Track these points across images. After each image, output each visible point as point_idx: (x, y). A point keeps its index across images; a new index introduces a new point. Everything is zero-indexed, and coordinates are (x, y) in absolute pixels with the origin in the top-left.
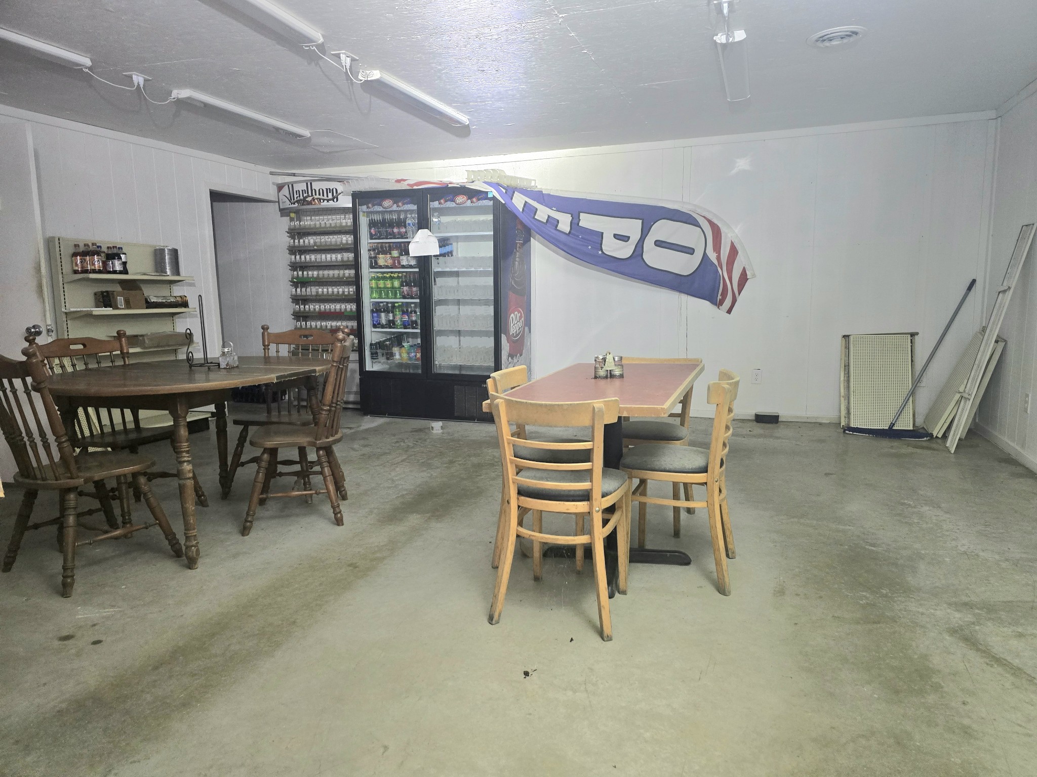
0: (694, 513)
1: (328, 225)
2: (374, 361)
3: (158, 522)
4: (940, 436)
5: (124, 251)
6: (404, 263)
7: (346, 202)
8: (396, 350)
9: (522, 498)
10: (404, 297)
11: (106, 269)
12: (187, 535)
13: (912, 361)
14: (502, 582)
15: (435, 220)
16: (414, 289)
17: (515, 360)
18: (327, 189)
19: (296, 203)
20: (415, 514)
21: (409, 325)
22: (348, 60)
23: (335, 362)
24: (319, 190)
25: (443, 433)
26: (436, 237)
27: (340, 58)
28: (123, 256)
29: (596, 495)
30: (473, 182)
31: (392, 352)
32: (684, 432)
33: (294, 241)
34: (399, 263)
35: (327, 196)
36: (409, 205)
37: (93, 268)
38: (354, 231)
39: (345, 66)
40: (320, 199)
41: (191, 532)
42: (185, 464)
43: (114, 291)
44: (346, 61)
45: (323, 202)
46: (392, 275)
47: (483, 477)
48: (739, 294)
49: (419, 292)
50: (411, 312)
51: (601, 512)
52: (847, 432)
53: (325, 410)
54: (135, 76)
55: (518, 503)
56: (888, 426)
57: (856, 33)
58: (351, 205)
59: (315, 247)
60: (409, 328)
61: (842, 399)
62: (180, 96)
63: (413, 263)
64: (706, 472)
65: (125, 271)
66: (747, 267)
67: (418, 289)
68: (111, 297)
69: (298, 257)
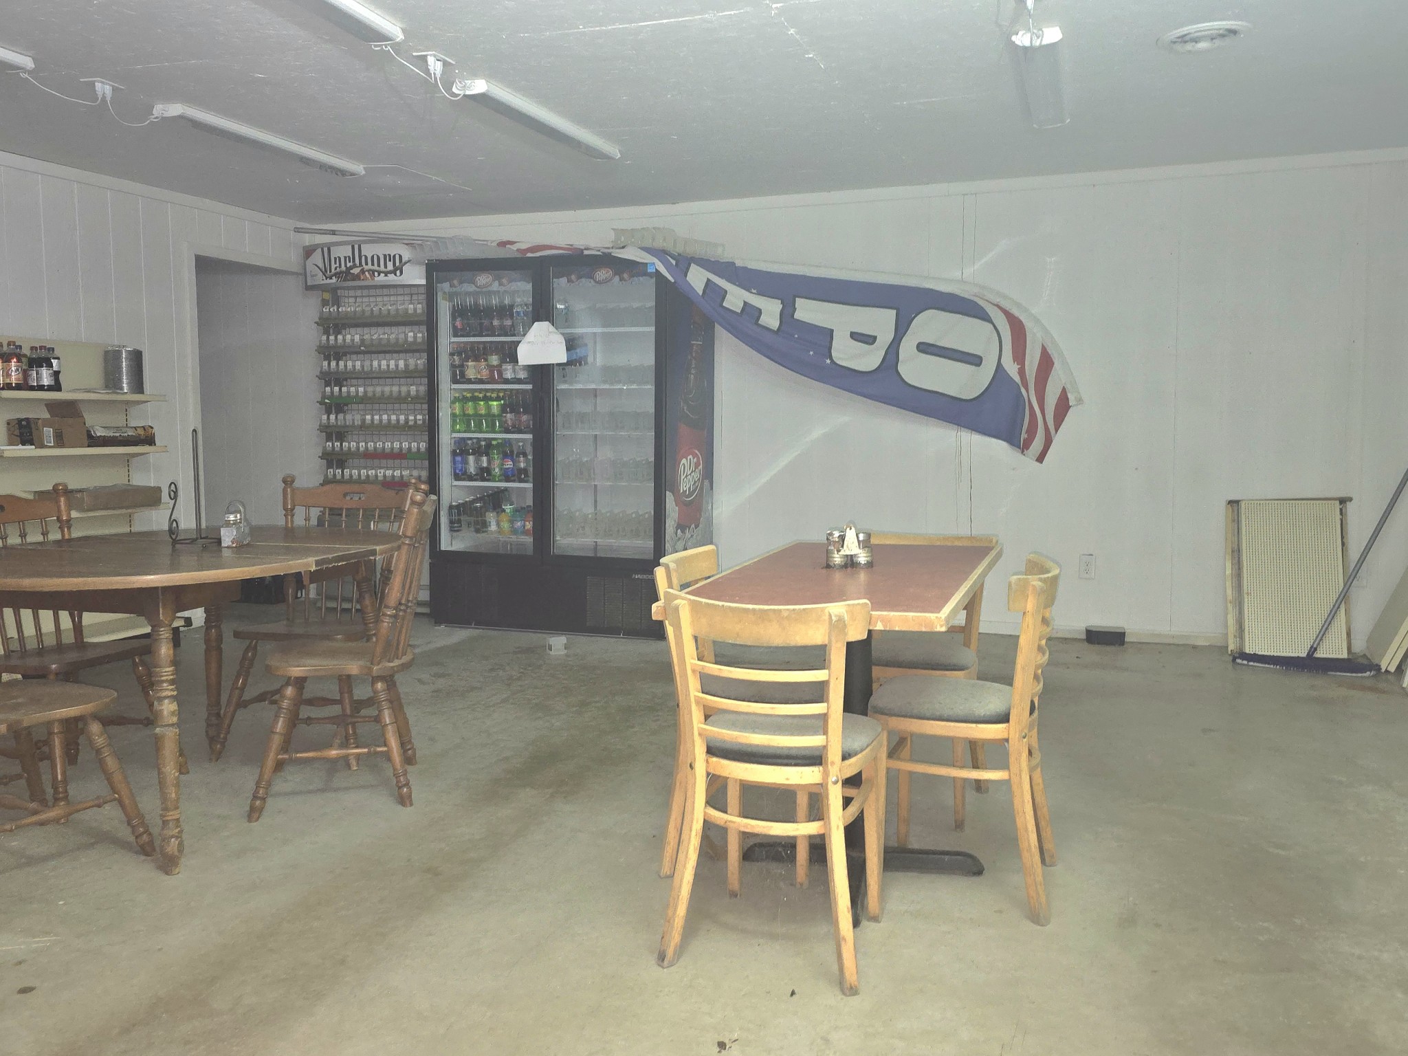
0: (987, 791)
1: (385, 312)
2: (455, 534)
3: (116, 796)
4: (1392, 669)
5: (57, 353)
6: (509, 375)
7: (415, 276)
8: (491, 517)
9: (715, 759)
10: (507, 431)
11: (27, 384)
12: (164, 819)
13: (1343, 544)
14: (680, 897)
15: (560, 306)
16: (524, 418)
17: (688, 535)
18: (385, 256)
19: (334, 278)
20: (528, 790)
21: (513, 476)
22: (439, 64)
23: (408, 537)
24: (373, 257)
25: (567, 655)
26: (563, 334)
27: (426, 62)
28: (55, 362)
29: (834, 755)
30: (623, 247)
31: (485, 521)
32: (969, 656)
33: (328, 338)
34: (500, 374)
35: (386, 267)
36: (519, 284)
37: (8, 381)
38: (430, 322)
39: (435, 74)
40: (373, 271)
41: (171, 813)
42: (166, 701)
43: (38, 419)
44: (435, 66)
45: (379, 275)
46: (488, 394)
47: (635, 730)
48: (1056, 431)
49: (531, 422)
50: (518, 456)
51: (840, 784)
52: (1239, 661)
53: (389, 616)
54: (100, 84)
55: (707, 767)
56: (1307, 652)
57: (1233, 32)
58: (423, 282)
59: (362, 348)
60: (514, 481)
61: (1230, 606)
62: (167, 114)
63: (522, 375)
64: (1007, 721)
65: (57, 387)
66: (1068, 387)
67: (530, 417)
68: (33, 430)
69: (333, 364)
